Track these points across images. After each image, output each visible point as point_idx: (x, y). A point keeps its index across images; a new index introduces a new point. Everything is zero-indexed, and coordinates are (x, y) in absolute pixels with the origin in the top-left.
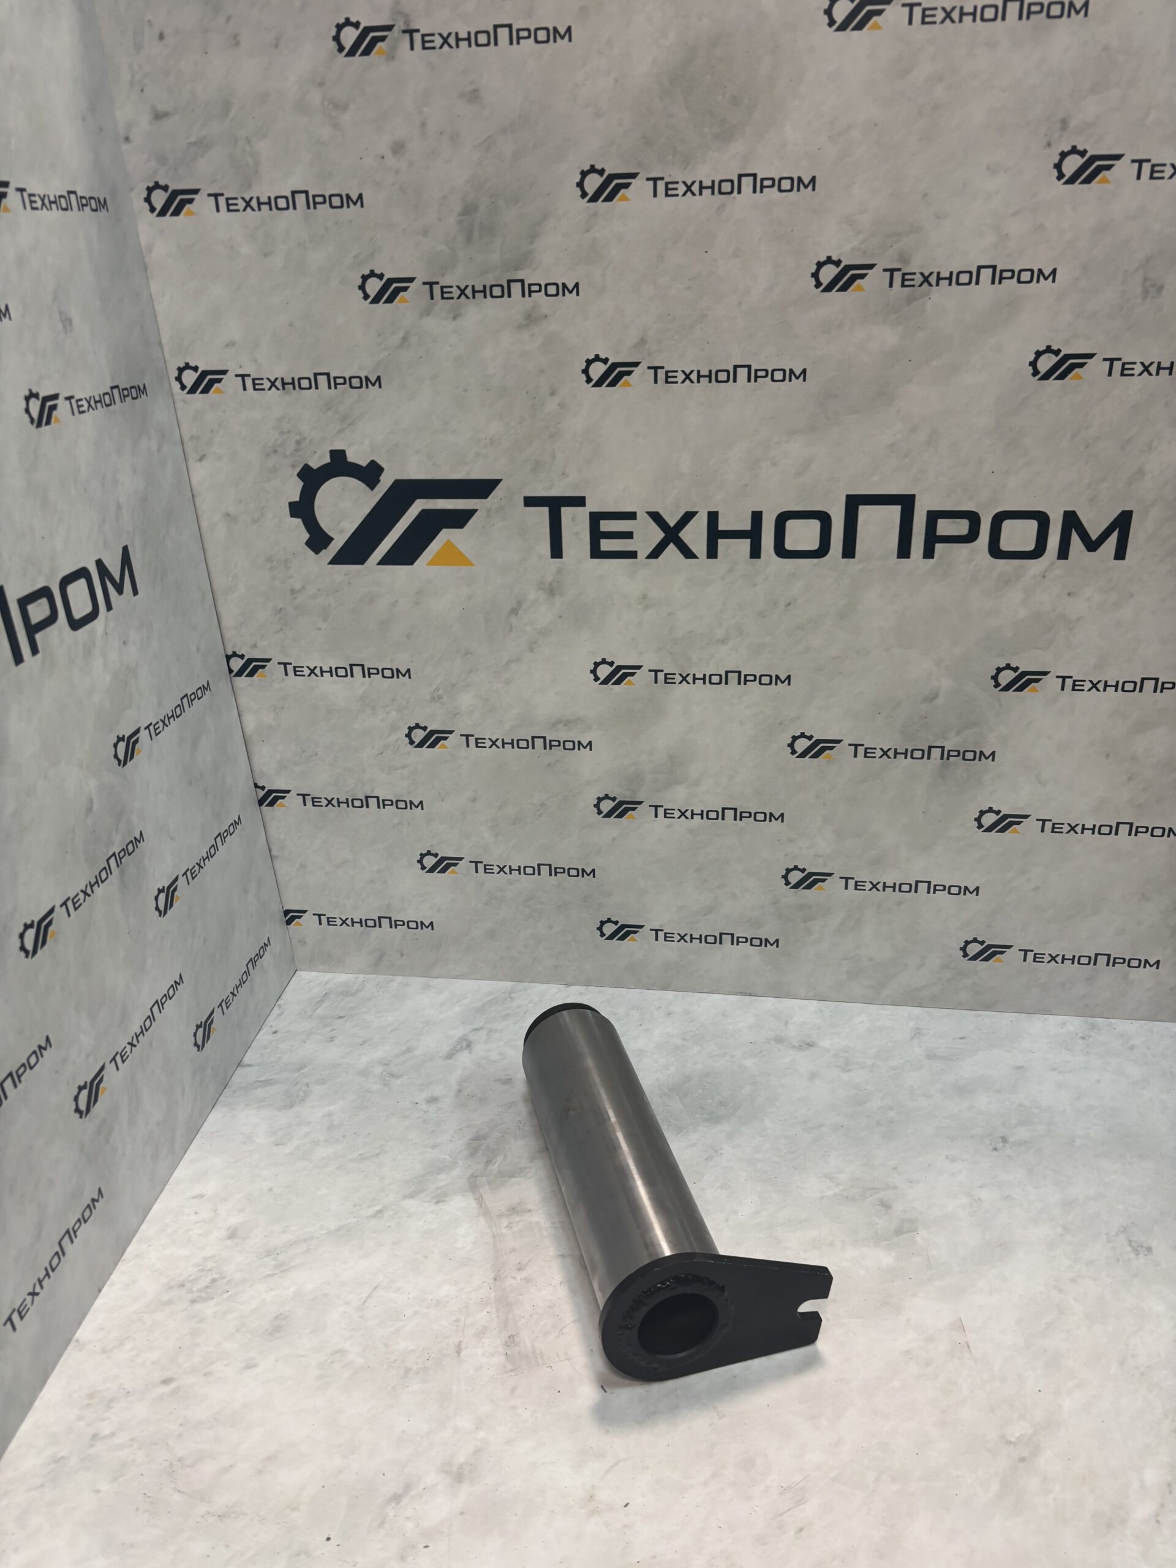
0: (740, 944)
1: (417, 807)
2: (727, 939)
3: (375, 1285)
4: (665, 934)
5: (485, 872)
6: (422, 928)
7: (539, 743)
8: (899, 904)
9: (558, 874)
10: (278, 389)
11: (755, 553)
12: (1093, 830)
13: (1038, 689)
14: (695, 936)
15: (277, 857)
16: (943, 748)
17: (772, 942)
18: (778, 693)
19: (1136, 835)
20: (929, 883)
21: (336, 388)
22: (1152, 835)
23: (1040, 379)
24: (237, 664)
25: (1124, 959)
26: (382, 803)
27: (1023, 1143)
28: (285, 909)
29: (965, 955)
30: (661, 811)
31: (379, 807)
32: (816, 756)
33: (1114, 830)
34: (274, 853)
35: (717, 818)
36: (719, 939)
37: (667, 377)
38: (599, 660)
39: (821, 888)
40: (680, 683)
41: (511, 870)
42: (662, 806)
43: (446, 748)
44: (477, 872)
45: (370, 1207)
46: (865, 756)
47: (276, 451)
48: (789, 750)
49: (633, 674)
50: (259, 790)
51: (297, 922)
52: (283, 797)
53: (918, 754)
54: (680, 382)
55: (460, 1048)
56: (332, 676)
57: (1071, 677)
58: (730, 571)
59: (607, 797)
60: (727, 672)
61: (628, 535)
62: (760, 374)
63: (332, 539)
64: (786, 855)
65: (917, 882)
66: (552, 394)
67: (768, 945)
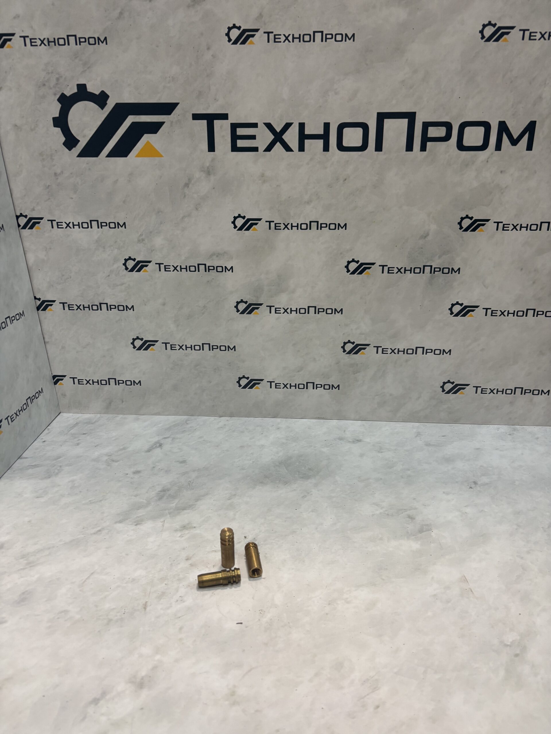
1: (130, 309)
2: (310, 386)
4: (276, 384)
5: (171, 349)
6: (134, 385)
7: (202, 267)
8: (407, 361)
10: (45, 45)
11: (326, 148)
13: (484, 230)
14: (293, 384)
15: (48, 342)
16: (431, 266)
17: (336, 387)
18: (339, 234)
19: (537, 316)
20: (423, 348)
21: (80, 44)
23: (486, 41)
24: (23, 221)
26: (109, 308)
28: (53, 375)
29: (443, 391)
30: (273, 309)
31: (108, 310)
32: (361, 273)
33: (525, 313)
34: (46, 340)
35: (305, 313)
37: (275, 38)
38: (237, 215)
39: (363, 353)
40: (284, 229)
41: (186, 347)
42: (274, 306)
44: (166, 349)
45: (93, 528)
46: (388, 273)
47: (44, 85)
48: (346, 270)
49: (256, 224)
50: (37, 300)
52: (51, 305)
53: (417, 270)
54: (282, 42)
55: (155, 447)
56: (79, 228)
57: (502, 222)
58: (311, 159)
59: (242, 301)
60: (311, 222)
61: (253, 137)
62: (328, 36)
63: (79, 141)
64: (344, 334)
66: (208, 49)
67: (334, 388)
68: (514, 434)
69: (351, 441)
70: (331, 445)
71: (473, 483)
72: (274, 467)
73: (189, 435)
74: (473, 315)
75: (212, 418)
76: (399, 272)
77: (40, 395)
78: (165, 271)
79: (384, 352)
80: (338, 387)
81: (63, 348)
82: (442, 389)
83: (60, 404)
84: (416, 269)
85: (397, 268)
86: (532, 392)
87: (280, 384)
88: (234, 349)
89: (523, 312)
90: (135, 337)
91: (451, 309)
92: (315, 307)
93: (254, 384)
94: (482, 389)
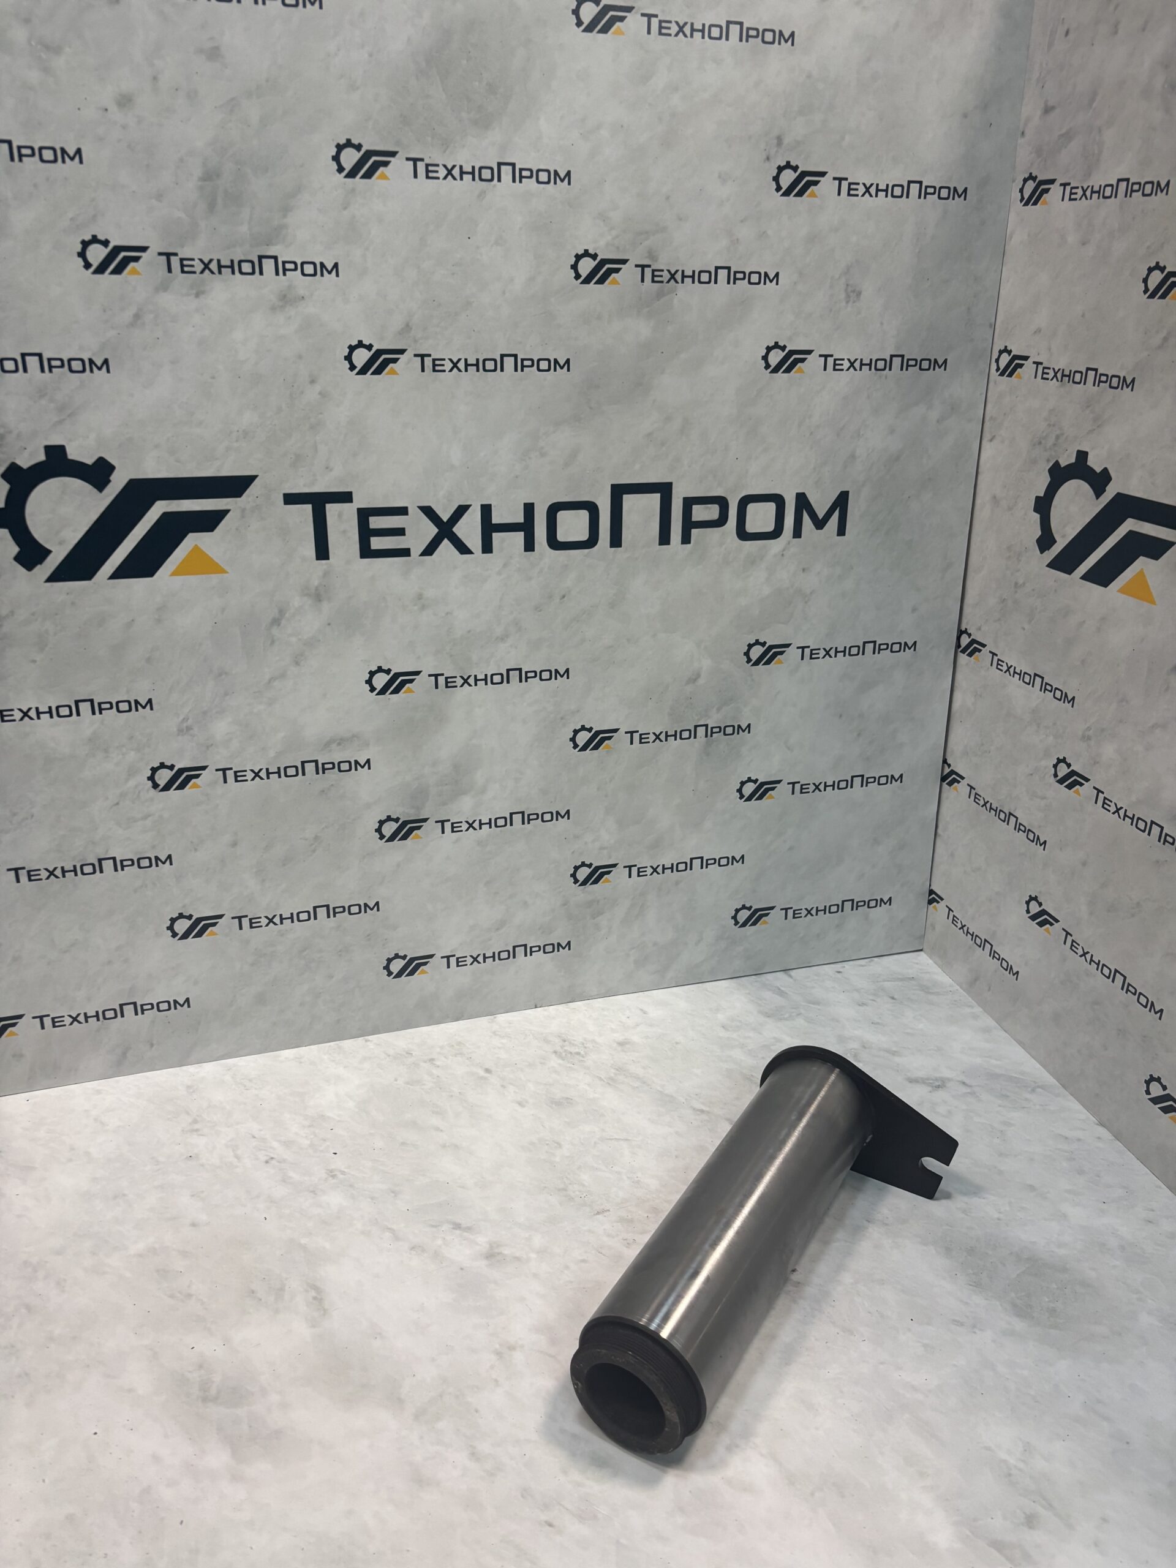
76: (657, 740)
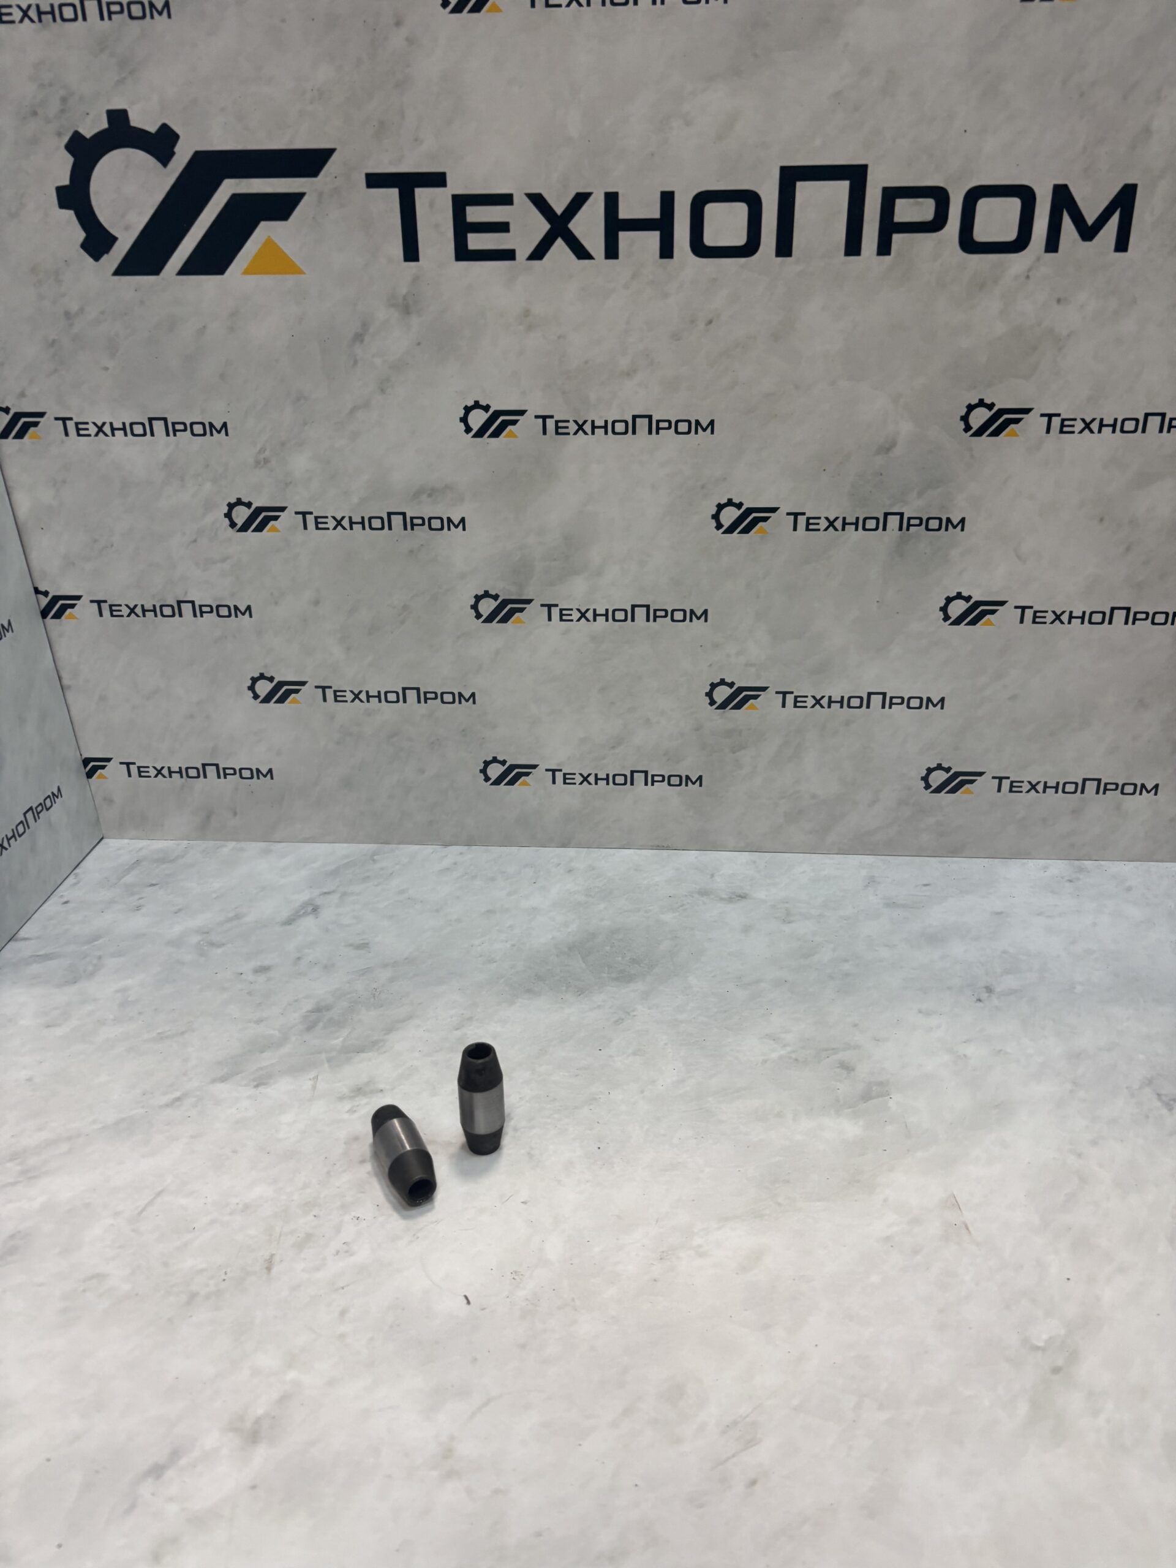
0: (655, 783)
1: (243, 614)
2: (639, 778)
3: (159, 1189)
4: (565, 775)
5: (336, 701)
6: (258, 778)
7: (397, 520)
8: (848, 723)
9: (428, 701)
10: (32, 21)
11: (667, 250)
12: (1082, 618)
13: (1018, 433)
14: (602, 775)
15: (69, 687)
16: (901, 515)
19: (1134, 623)
20: (884, 694)
21: (110, 18)
22: (1153, 623)
25: (1117, 785)
26: (199, 611)
27: (1012, 992)
28: (84, 757)
30: (555, 612)
31: (195, 615)
32: (746, 530)
33: (1108, 617)
34: (65, 682)
36: (630, 779)
38: (470, 403)
39: (753, 707)
40: (576, 433)
41: (368, 697)
42: (556, 605)
43: (277, 531)
44: (325, 700)
46: (807, 529)
48: (714, 523)
49: (514, 422)
50: (41, 597)
51: (101, 773)
52: (73, 606)
55: (304, 913)
56: (126, 435)
57: (1058, 415)
58: (635, 276)
59: (487, 594)
60: (634, 417)
61: (502, 227)
63: (114, 239)
64: (711, 665)
65: (870, 694)
66: (398, 24)
67: (689, 783)
68: (1078, 879)
69: (724, 896)
70: (682, 906)
71: (984, 990)
72: (557, 956)
73: (377, 886)
74: (993, 622)
75: (428, 849)
77: (55, 803)
78: (317, 528)
79: (798, 704)
80: (698, 781)
81: (103, 698)
82: (925, 782)
83: (101, 820)
84: (867, 521)
85: (827, 519)
86: (1120, 788)
87: (575, 774)
88: (471, 699)
89: (1104, 613)
90: (256, 675)
91: (944, 609)
92: (648, 607)
93: (518, 776)
94: (1012, 782)
